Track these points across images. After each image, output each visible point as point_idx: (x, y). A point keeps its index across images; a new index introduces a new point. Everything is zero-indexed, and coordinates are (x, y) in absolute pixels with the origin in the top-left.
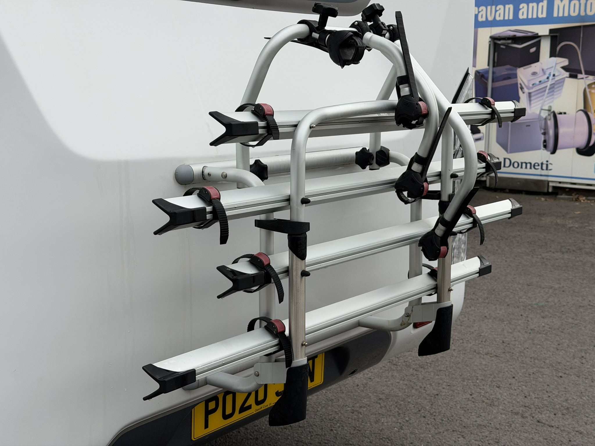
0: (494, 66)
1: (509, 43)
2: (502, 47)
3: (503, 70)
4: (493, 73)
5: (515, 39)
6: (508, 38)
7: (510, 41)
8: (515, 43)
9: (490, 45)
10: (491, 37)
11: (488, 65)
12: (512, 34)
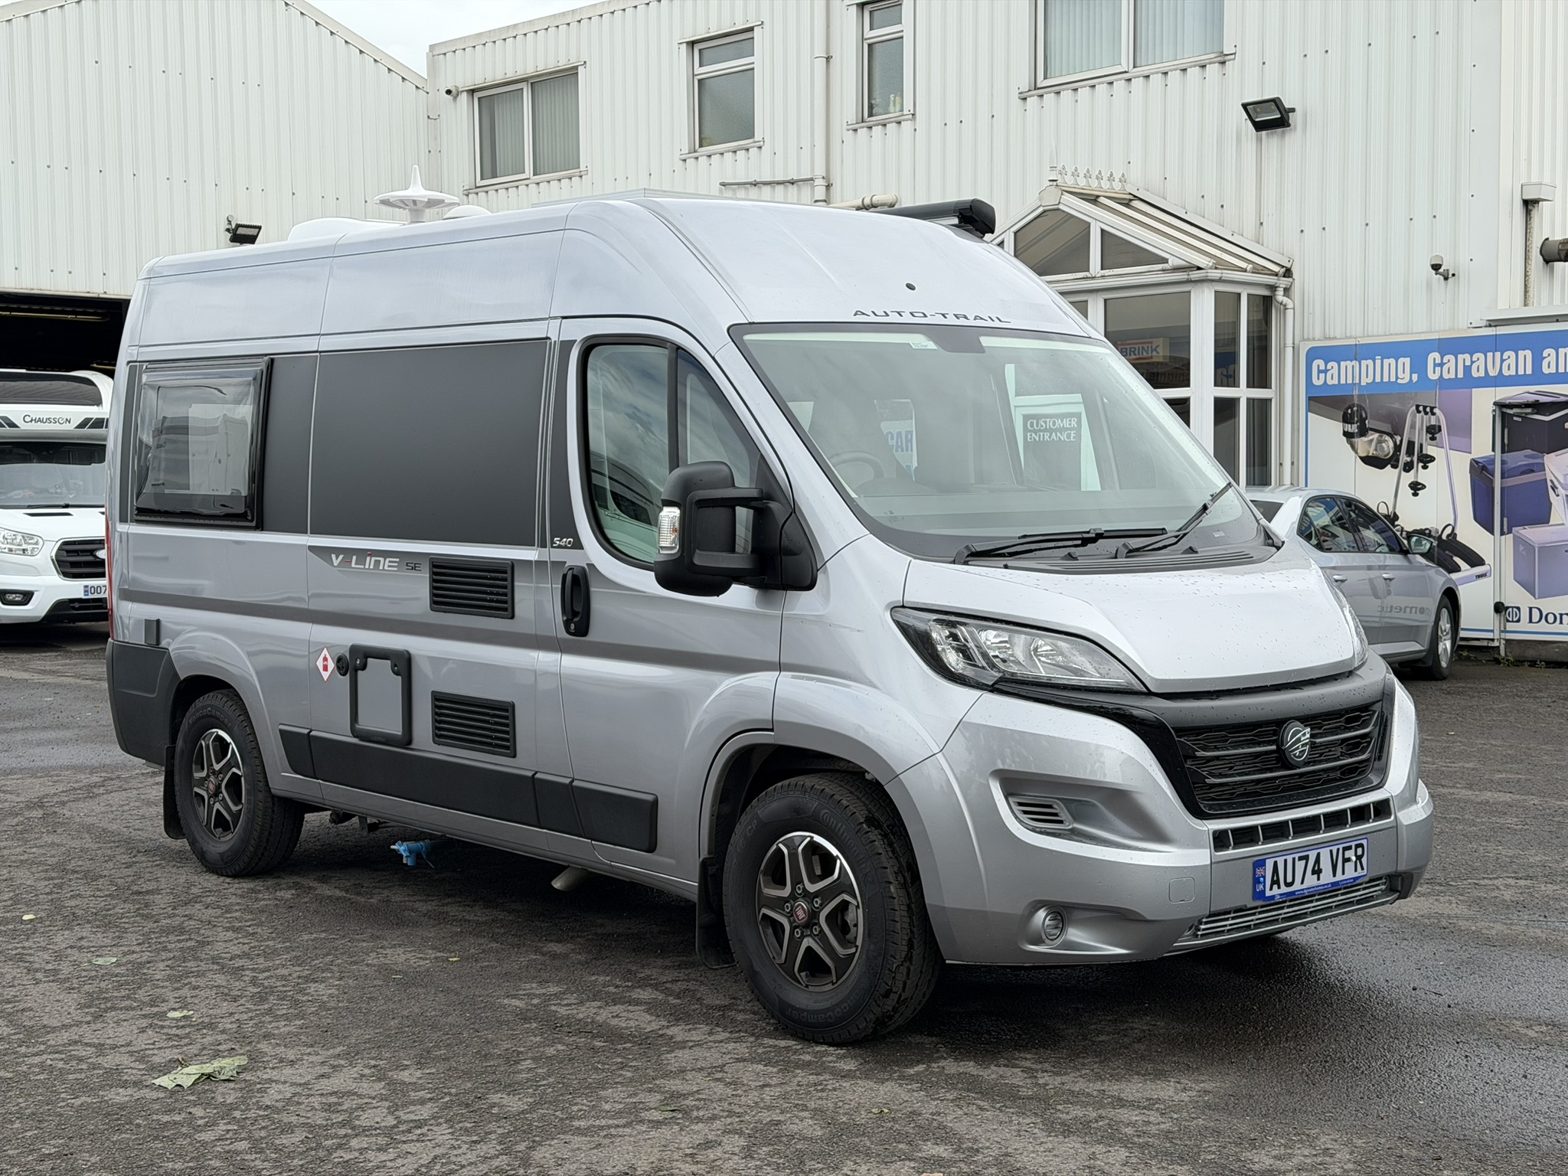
0: (1503, 452)
1: (1526, 414)
2: (1515, 418)
3: (1519, 458)
4: (1503, 462)
5: (1537, 407)
6: (1527, 405)
7: (1529, 410)
8: (1537, 414)
9: (1494, 416)
10: (1495, 404)
11: (1493, 450)
12: (1532, 398)
